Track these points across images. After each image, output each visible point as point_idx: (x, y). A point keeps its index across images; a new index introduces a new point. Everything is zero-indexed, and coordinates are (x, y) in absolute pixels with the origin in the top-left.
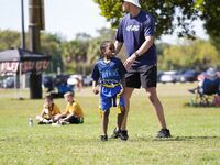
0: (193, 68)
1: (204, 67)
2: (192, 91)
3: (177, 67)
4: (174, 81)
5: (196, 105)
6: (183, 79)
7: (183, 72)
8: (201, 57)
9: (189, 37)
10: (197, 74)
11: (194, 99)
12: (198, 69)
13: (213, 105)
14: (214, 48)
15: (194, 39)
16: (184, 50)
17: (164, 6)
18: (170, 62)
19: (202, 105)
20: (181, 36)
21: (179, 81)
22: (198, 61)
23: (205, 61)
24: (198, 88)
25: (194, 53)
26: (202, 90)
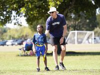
0: (21, 39)
1: (26, 38)
2: (21, 49)
3: (13, 38)
4: (12, 45)
5: (22, 56)
6: (16, 44)
7: (17, 41)
8: (25, 34)
9: (19, 25)
10: (22, 42)
11: (21, 53)
12: (23, 39)
13: (30, 56)
14: (30, 30)
15: (21, 25)
16: (17, 31)
17: (7, 10)
18: (10, 36)
19: (25, 56)
20: (15, 24)
21: (15, 45)
22: (23, 36)
23: (26, 36)
24: (23, 48)
25: (21, 32)
26: (24, 49)
